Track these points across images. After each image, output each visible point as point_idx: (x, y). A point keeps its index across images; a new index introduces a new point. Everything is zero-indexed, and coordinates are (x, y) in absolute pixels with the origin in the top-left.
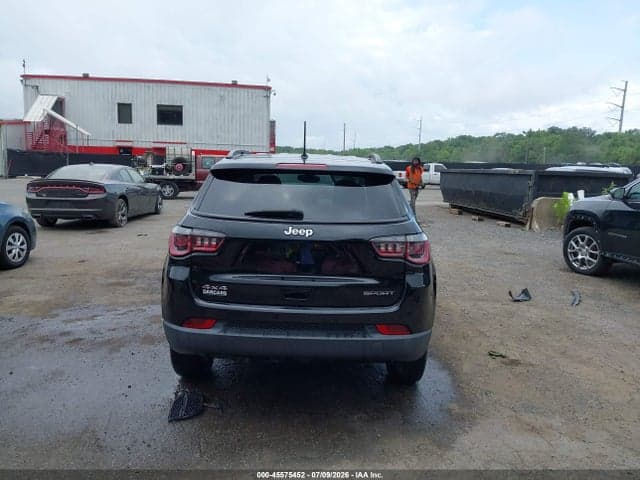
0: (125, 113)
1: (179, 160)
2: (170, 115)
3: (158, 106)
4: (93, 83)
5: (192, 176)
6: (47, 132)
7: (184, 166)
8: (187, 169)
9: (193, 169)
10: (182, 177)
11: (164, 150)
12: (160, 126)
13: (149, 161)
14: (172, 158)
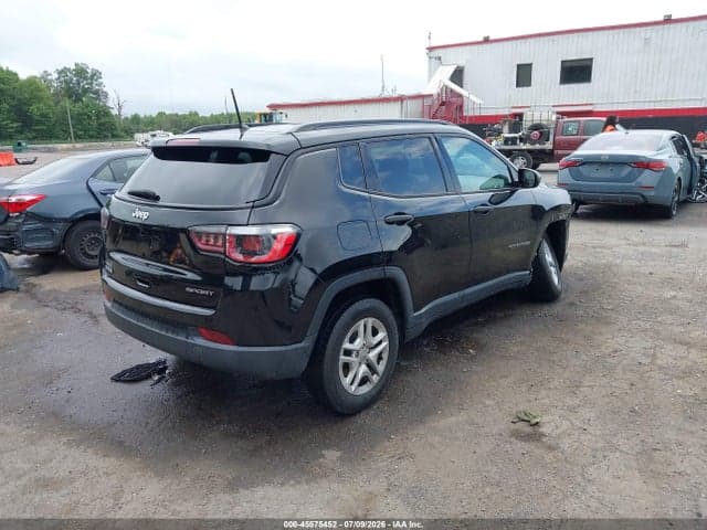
0: (524, 75)
1: (536, 127)
2: (576, 72)
3: (563, 62)
4: (494, 45)
5: (548, 146)
6: (443, 104)
7: (541, 133)
8: (544, 137)
9: (551, 137)
10: (538, 146)
11: (520, 116)
12: (562, 86)
13: (506, 129)
14: (529, 124)
